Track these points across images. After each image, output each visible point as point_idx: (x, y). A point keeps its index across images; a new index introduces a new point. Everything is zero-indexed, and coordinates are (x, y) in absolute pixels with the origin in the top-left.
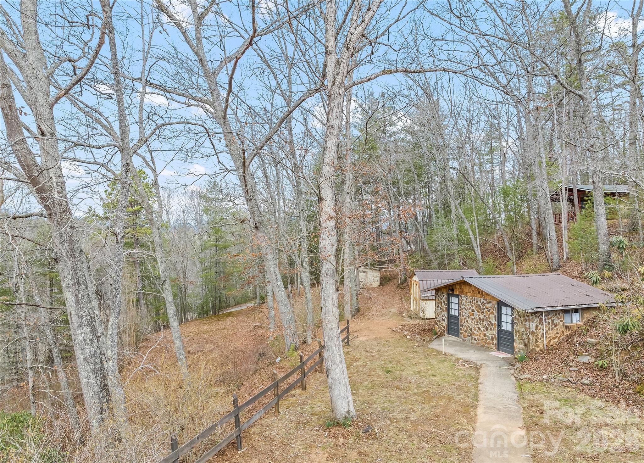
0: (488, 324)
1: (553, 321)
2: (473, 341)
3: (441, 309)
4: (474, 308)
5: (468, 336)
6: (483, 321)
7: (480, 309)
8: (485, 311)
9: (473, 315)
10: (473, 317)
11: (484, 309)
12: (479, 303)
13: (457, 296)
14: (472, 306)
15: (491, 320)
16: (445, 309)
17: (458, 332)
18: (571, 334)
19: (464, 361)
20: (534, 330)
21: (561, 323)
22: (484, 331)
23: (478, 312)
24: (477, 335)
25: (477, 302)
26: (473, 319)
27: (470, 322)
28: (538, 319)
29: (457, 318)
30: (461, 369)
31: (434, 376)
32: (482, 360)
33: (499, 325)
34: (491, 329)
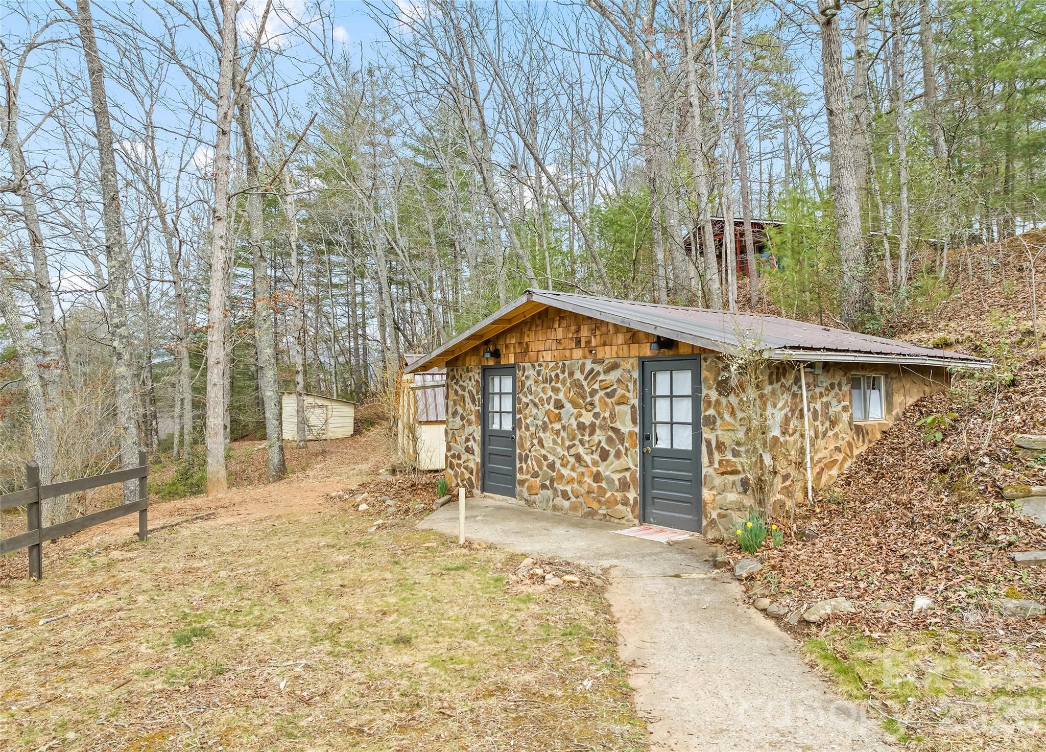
0: (610, 440)
1: (827, 405)
2: (559, 501)
3: (462, 418)
4: (561, 396)
5: (544, 487)
6: (592, 433)
7: (582, 399)
8: (597, 398)
9: (559, 418)
10: (557, 426)
11: (593, 393)
12: (578, 375)
13: (510, 370)
14: (556, 390)
15: (618, 425)
16: (473, 418)
17: (513, 481)
18: (871, 451)
19: (539, 563)
20: (776, 432)
21: (845, 417)
22: (595, 463)
23: (575, 405)
24: (571, 481)
25: (571, 374)
26: (558, 433)
27: (548, 443)
28: (787, 397)
29: (509, 438)
30: (529, 599)
31: (403, 641)
32: (600, 556)
33: (646, 438)
34: (618, 455)
